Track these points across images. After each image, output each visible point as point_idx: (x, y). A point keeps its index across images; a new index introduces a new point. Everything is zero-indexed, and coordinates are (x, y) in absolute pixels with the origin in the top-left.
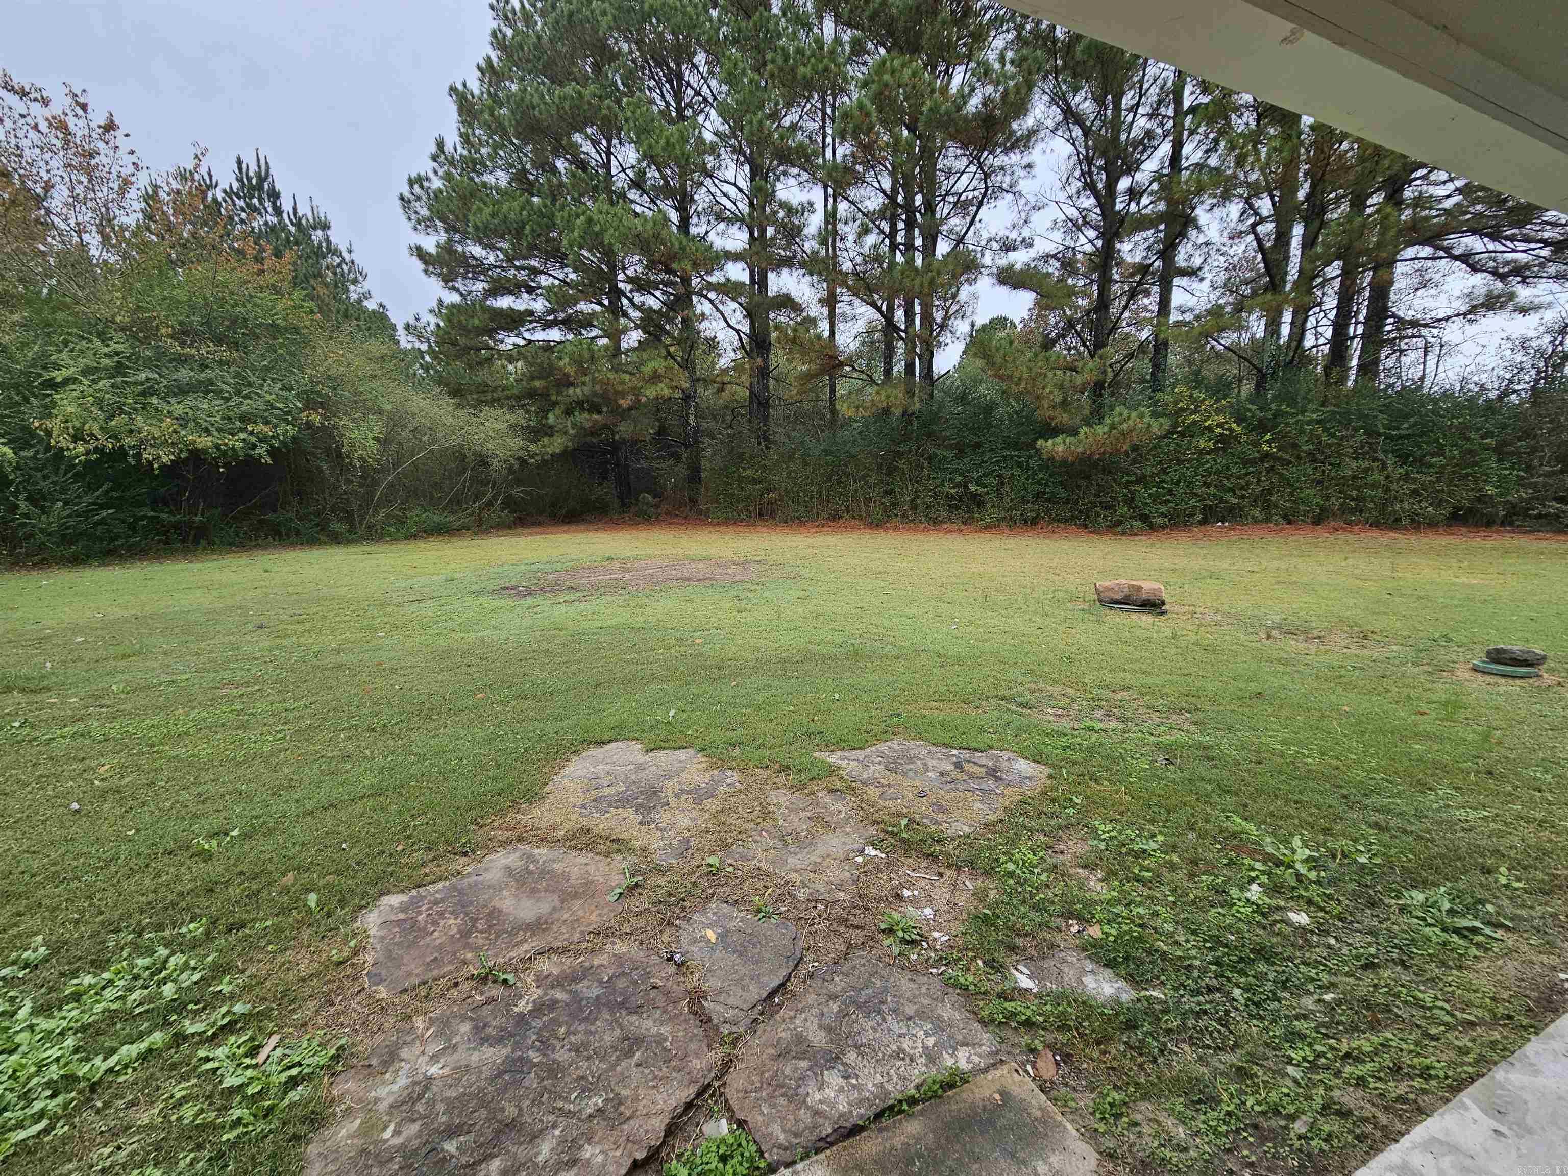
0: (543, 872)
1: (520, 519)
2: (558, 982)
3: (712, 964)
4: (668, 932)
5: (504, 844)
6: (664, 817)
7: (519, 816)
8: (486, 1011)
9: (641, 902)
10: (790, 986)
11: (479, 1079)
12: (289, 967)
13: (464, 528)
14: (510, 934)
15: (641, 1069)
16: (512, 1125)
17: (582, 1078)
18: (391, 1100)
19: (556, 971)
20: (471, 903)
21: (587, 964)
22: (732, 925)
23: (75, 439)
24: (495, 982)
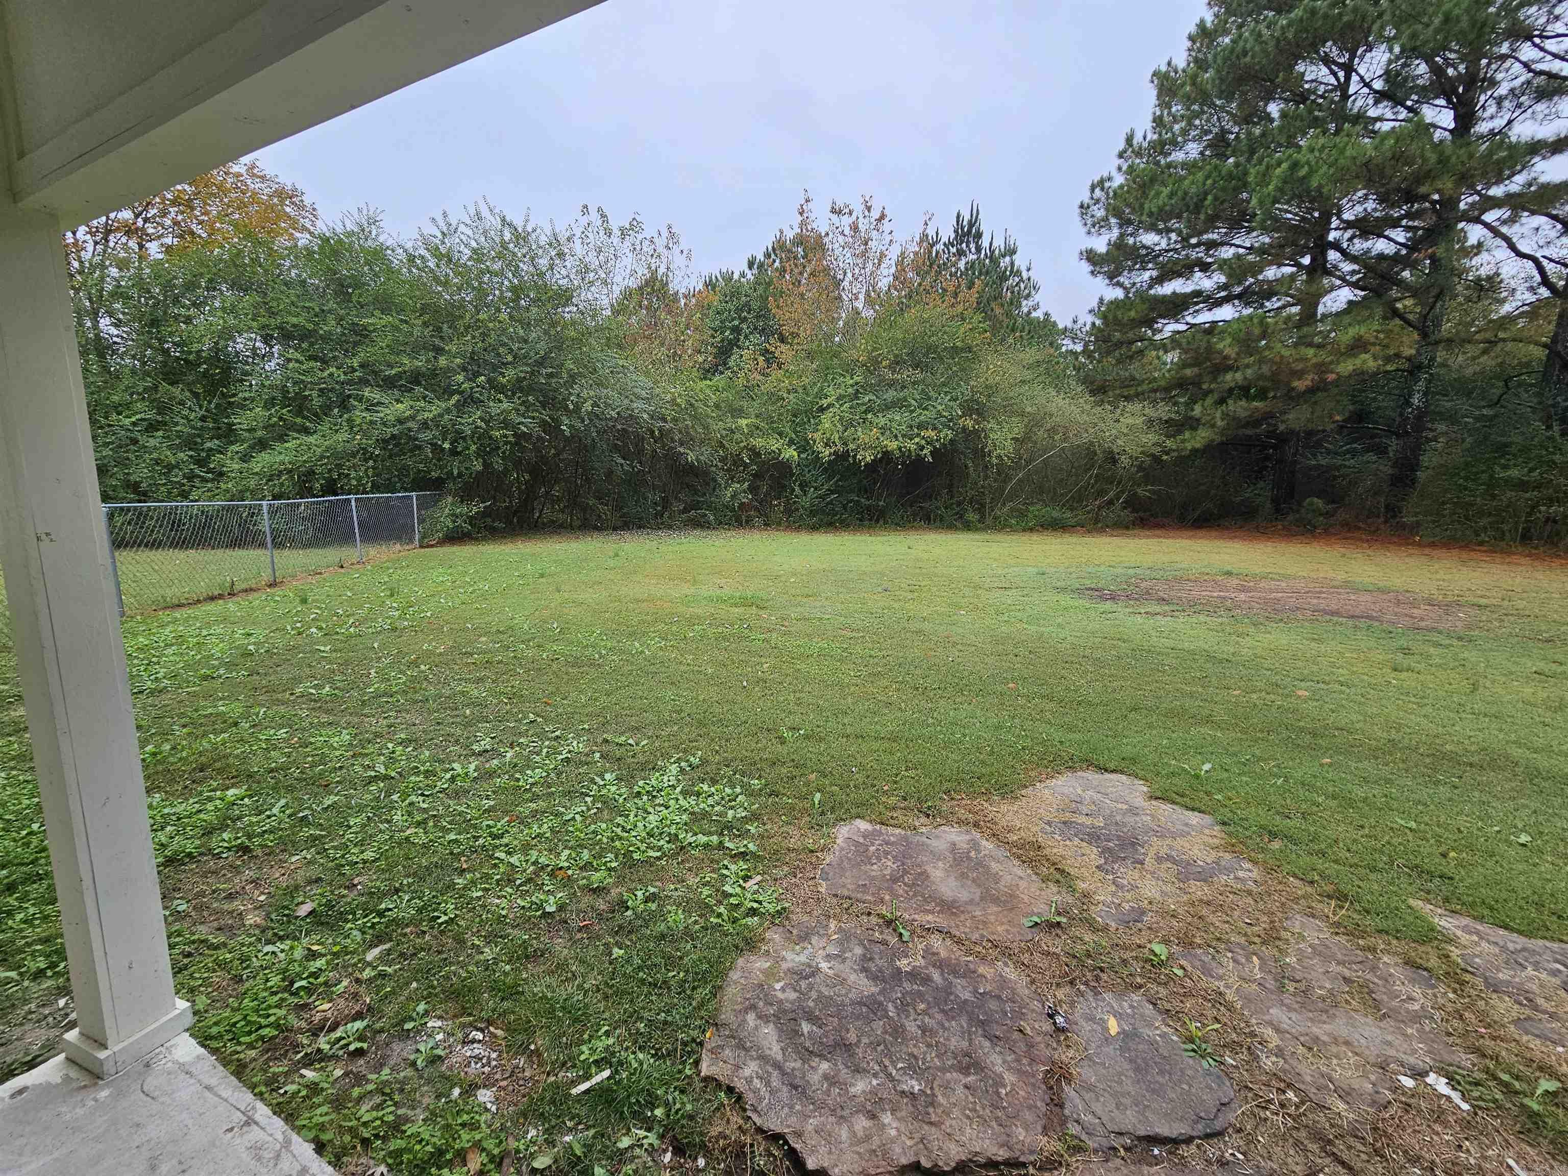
0: (980, 864)
1: (1142, 519)
2: (940, 965)
3: (1098, 1054)
4: (1068, 989)
5: (960, 822)
6: (1128, 874)
7: (986, 805)
8: (877, 948)
9: (1055, 944)
10: (1183, 1150)
11: (846, 995)
12: (786, 836)
13: (1079, 525)
14: (925, 900)
15: (966, 1091)
16: (848, 1048)
17: (916, 1058)
18: (790, 965)
19: (943, 954)
20: (911, 857)
21: (972, 966)
22: (1146, 1032)
23: (827, 445)
24: (895, 930)
